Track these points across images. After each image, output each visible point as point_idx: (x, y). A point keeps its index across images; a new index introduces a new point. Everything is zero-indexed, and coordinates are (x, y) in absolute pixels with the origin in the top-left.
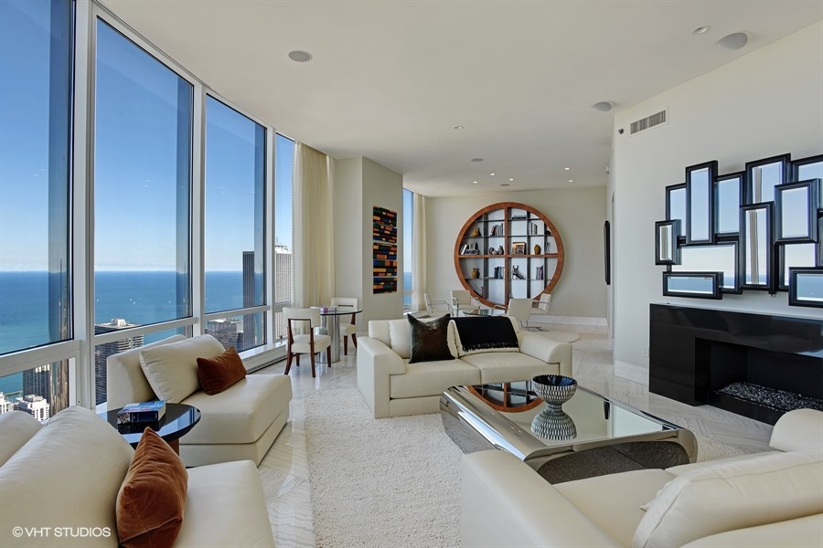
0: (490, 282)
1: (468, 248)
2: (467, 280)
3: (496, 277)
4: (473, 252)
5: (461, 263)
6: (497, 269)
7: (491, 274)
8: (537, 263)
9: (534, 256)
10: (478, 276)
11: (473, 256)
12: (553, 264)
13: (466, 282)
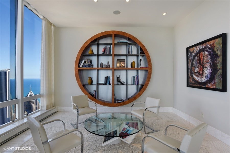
0: (100, 87)
1: (85, 62)
2: (84, 86)
3: (106, 83)
4: (89, 66)
5: (79, 73)
6: (106, 78)
7: (102, 81)
8: (132, 74)
9: (130, 69)
10: (91, 83)
11: (89, 68)
12: (142, 75)
13: (84, 87)
